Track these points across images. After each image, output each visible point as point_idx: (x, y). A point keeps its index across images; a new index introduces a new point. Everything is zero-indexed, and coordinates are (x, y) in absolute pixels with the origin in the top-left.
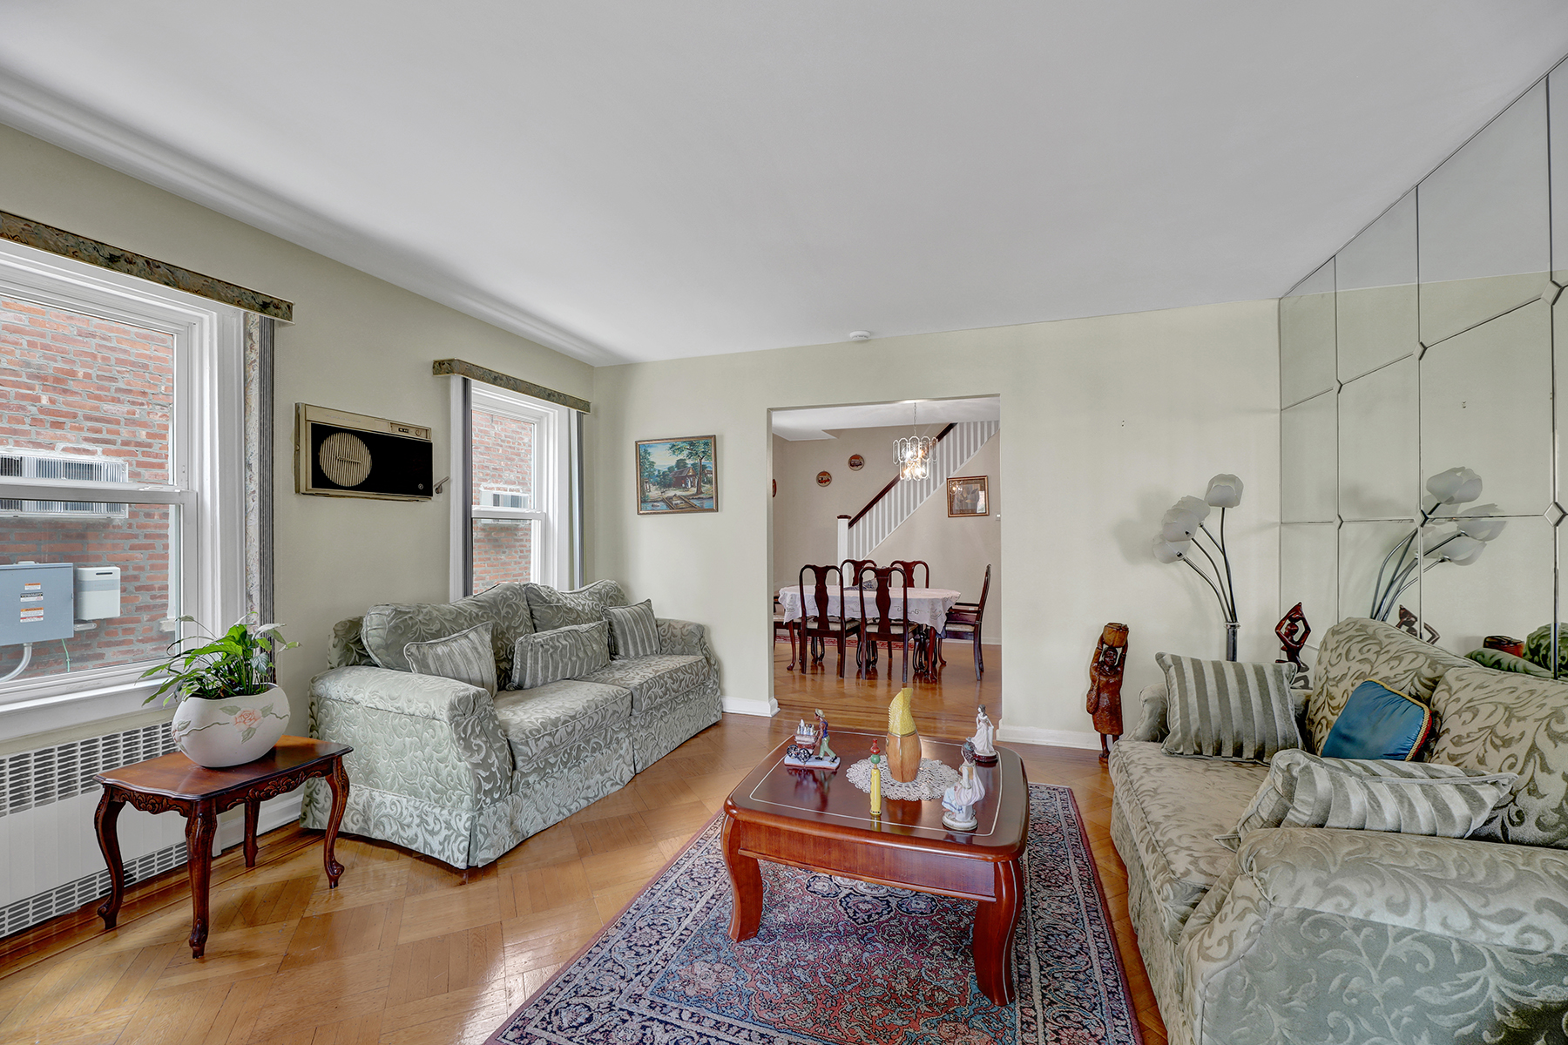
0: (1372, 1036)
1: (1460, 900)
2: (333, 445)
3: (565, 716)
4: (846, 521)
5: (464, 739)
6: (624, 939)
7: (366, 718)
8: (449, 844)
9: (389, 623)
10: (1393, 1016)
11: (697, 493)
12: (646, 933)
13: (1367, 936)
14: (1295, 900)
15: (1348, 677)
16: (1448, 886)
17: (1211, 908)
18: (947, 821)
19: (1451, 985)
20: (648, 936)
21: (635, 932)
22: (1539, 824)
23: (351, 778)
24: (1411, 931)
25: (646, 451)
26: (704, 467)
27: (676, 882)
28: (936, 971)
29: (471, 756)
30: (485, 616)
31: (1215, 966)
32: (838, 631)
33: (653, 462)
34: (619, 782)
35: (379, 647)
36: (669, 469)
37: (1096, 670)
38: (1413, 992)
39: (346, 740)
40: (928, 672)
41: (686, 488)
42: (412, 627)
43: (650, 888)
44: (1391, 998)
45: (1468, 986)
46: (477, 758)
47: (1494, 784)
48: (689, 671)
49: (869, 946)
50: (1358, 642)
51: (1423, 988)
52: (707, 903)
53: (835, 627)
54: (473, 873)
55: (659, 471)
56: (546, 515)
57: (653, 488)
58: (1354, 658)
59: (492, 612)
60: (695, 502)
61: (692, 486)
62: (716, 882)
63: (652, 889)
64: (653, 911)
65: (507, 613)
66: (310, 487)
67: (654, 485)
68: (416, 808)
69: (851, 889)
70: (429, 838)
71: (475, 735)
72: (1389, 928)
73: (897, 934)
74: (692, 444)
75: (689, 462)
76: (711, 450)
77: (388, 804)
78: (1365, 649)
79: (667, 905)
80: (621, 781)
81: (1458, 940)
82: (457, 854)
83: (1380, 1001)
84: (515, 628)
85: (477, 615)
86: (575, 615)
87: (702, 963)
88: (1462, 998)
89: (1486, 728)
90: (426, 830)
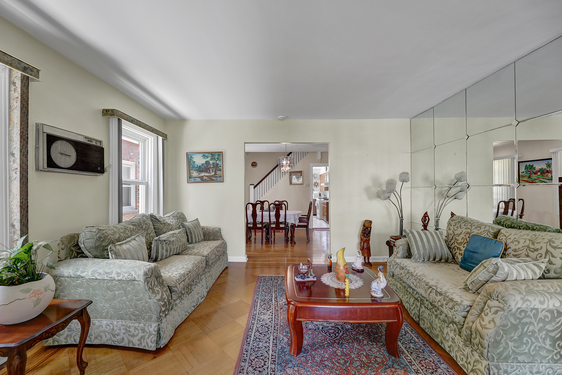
0: (535, 343)
1: (557, 298)
2: (57, 147)
3: (187, 271)
4: (253, 186)
5: (151, 289)
6: (249, 366)
7: (88, 284)
8: (144, 340)
9: (96, 236)
10: (540, 336)
11: (215, 175)
12: (257, 361)
13: (534, 313)
14: (516, 305)
15: (463, 233)
16: (553, 294)
17: (477, 312)
18: (373, 294)
19: (554, 323)
20: (259, 362)
21: (252, 362)
22: (555, 272)
23: (91, 316)
24: (545, 309)
25: (191, 157)
26: (218, 164)
27: (254, 336)
28: (370, 350)
29: (156, 296)
30: (137, 229)
31: (491, 331)
32: (260, 227)
33: (195, 162)
34: (203, 297)
35: (91, 248)
36: (202, 164)
37: (362, 236)
38: (545, 327)
39: (75, 297)
40: (290, 240)
41: (209, 173)
42: (107, 237)
43: (246, 341)
44: (540, 331)
45: (558, 323)
46: (159, 297)
47: (542, 262)
48: (221, 247)
49: (343, 346)
50: (463, 223)
51: (548, 326)
52: (273, 342)
53: (260, 226)
54: (158, 351)
55: (197, 165)
56: (147, 183)
57: (194, 172)
58: (463, 228)
59: (139, 227)
60: (214, 178)
61: (212, 172)
62: (271, 333)
63: (247, 341)
64: (254, 350)
65: (146, 227)
66: (46, 167)
67: (195, 171)
68: (123, 325)
69: (322, 325)
70: (131, 339)
71: (155, 286)
72: (539, 309)
73: (349, 339)
74: (212, 155)
75: (211, 162)
76: (221, 157)
77: (104, 326)
78: (466, 225)
79: (257, 347)
80: (204, 296)
81: (556, 310)
82: (150, 344)
83: (537, 332)
84: (150, 234)
85: (133, 229)
86: (171, 227)
87: (289, 369)
88: (557, 327)
89: (525, 246)
90: (129, 335)
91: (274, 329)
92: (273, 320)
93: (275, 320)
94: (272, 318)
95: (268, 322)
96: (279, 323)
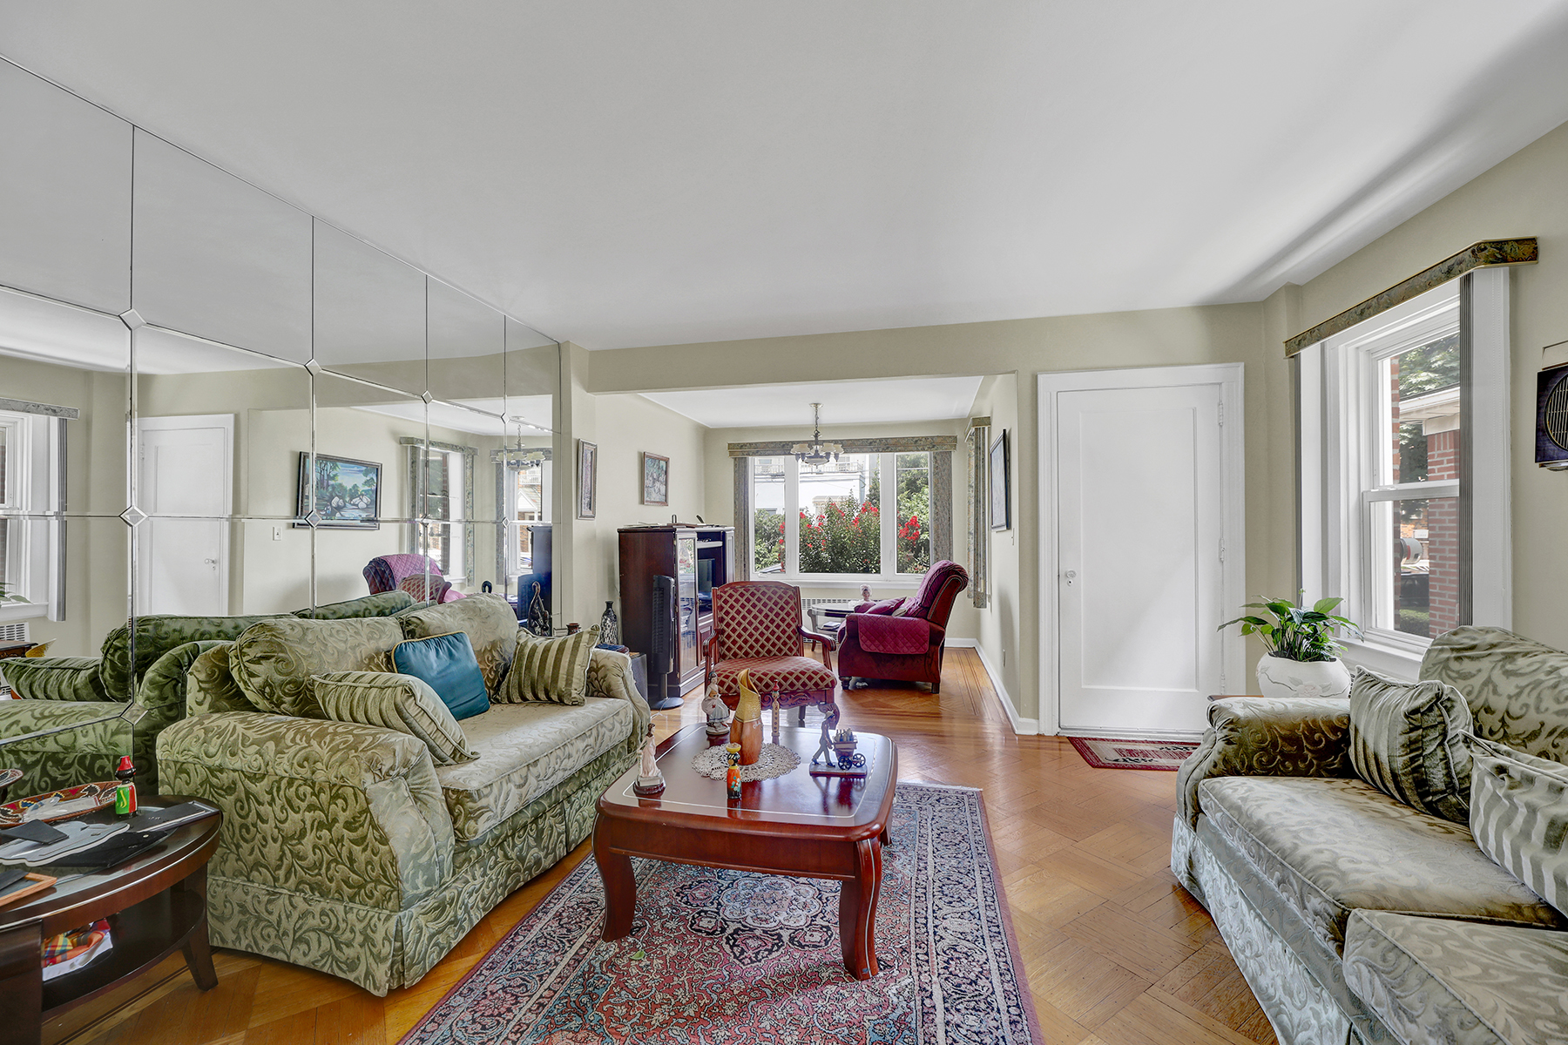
91: (925, 888)
92: (930, 911)
93: (924, 912)
94: (936, 918)
95: (946, 909)
96: (913, 901)
